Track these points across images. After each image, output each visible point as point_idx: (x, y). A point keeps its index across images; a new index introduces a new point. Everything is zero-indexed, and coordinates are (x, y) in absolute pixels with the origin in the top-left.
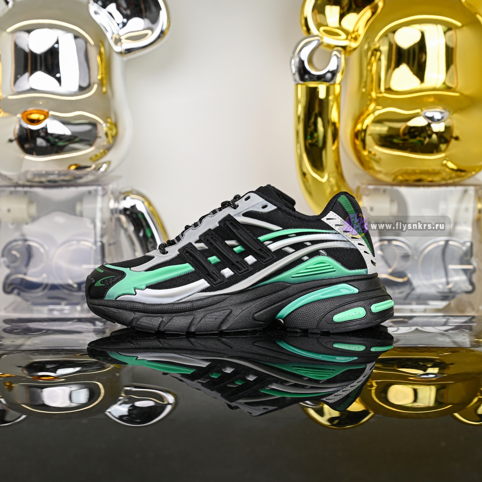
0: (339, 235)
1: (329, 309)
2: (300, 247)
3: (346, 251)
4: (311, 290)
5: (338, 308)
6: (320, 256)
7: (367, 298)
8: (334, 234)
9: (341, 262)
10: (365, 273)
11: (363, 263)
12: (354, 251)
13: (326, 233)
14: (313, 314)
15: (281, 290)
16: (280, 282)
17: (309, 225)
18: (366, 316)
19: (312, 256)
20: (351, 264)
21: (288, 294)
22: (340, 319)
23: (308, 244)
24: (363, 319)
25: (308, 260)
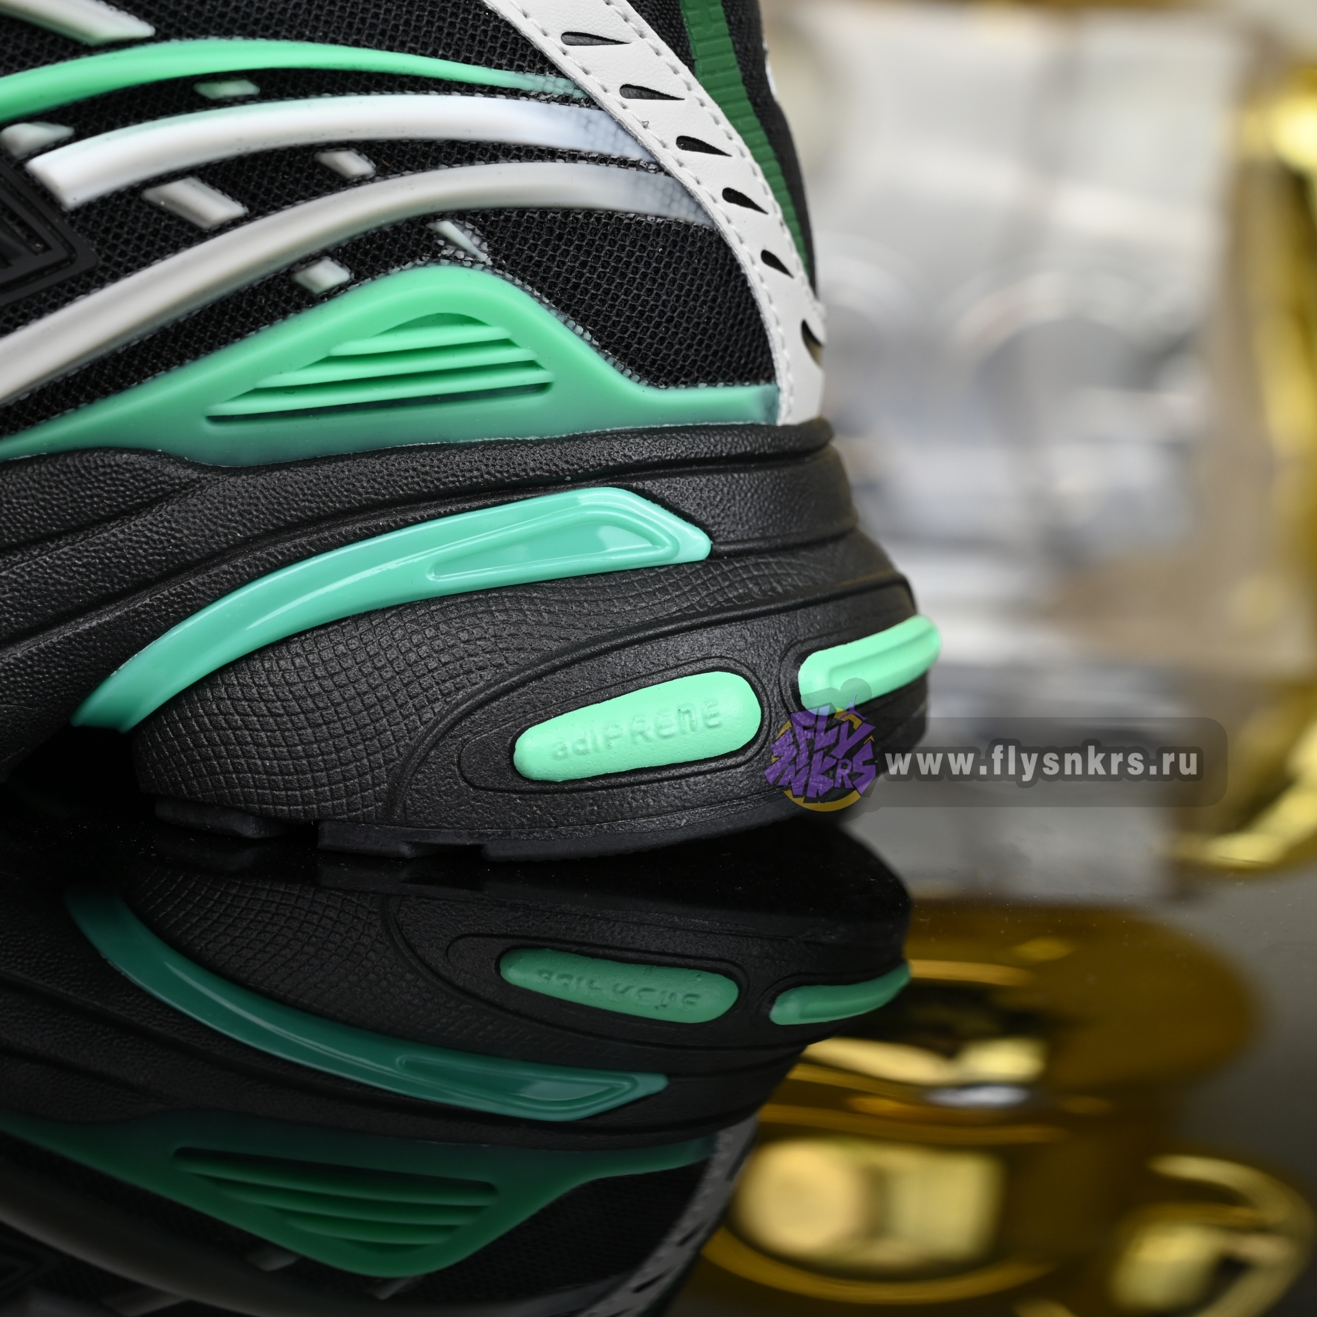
0: (585, 111)
1: (487, 674)
2: (283, 186)
3: (633, 244)
4: (354, 523)
5: (554, 670)
6: (438, 263)
7: (772, 601)
8: (555, 106)
9: (595, 324)
10: (757, 415)
11: (752, 341)
12: (693, 243)
13: (491, 91)
14: (360, 706)
15: (124, 513)
16: (121, 450)
17: (363, 20)
18: (762, 737)
19: (375, 259)
20: (662, 340)
21: (176, 546)
22: (566, 756)
23: (355, 164)
24: (741, 759)
25: (342, 288)
